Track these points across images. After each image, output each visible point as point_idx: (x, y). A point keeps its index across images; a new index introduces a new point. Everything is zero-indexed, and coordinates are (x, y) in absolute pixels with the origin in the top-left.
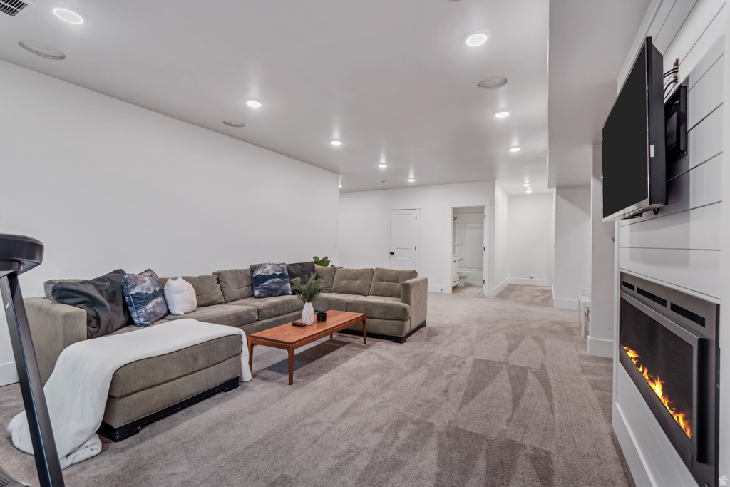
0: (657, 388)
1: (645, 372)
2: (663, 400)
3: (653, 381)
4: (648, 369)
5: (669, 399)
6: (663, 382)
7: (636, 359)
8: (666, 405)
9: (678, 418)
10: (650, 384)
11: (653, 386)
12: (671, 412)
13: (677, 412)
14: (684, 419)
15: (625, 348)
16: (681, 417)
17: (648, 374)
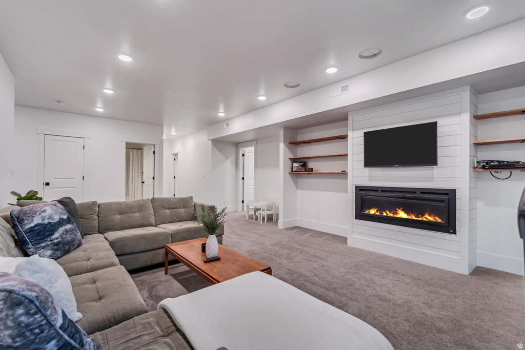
0: (402, 214)
1: (388, 213)
2: (410, 217)
3: (396, 213)
4: (388, 210)
5: (413, 213)
6: (401, 209)
7: (377, 211)
8: (414, 218)
9: (426, 218)
10: (396, 216)
11: (399, 216)
12: (420, 219)
13: (423, 215)
14: (430, 215)
15: (367, 212)
16: (427, 216)
17: (390, 212)
